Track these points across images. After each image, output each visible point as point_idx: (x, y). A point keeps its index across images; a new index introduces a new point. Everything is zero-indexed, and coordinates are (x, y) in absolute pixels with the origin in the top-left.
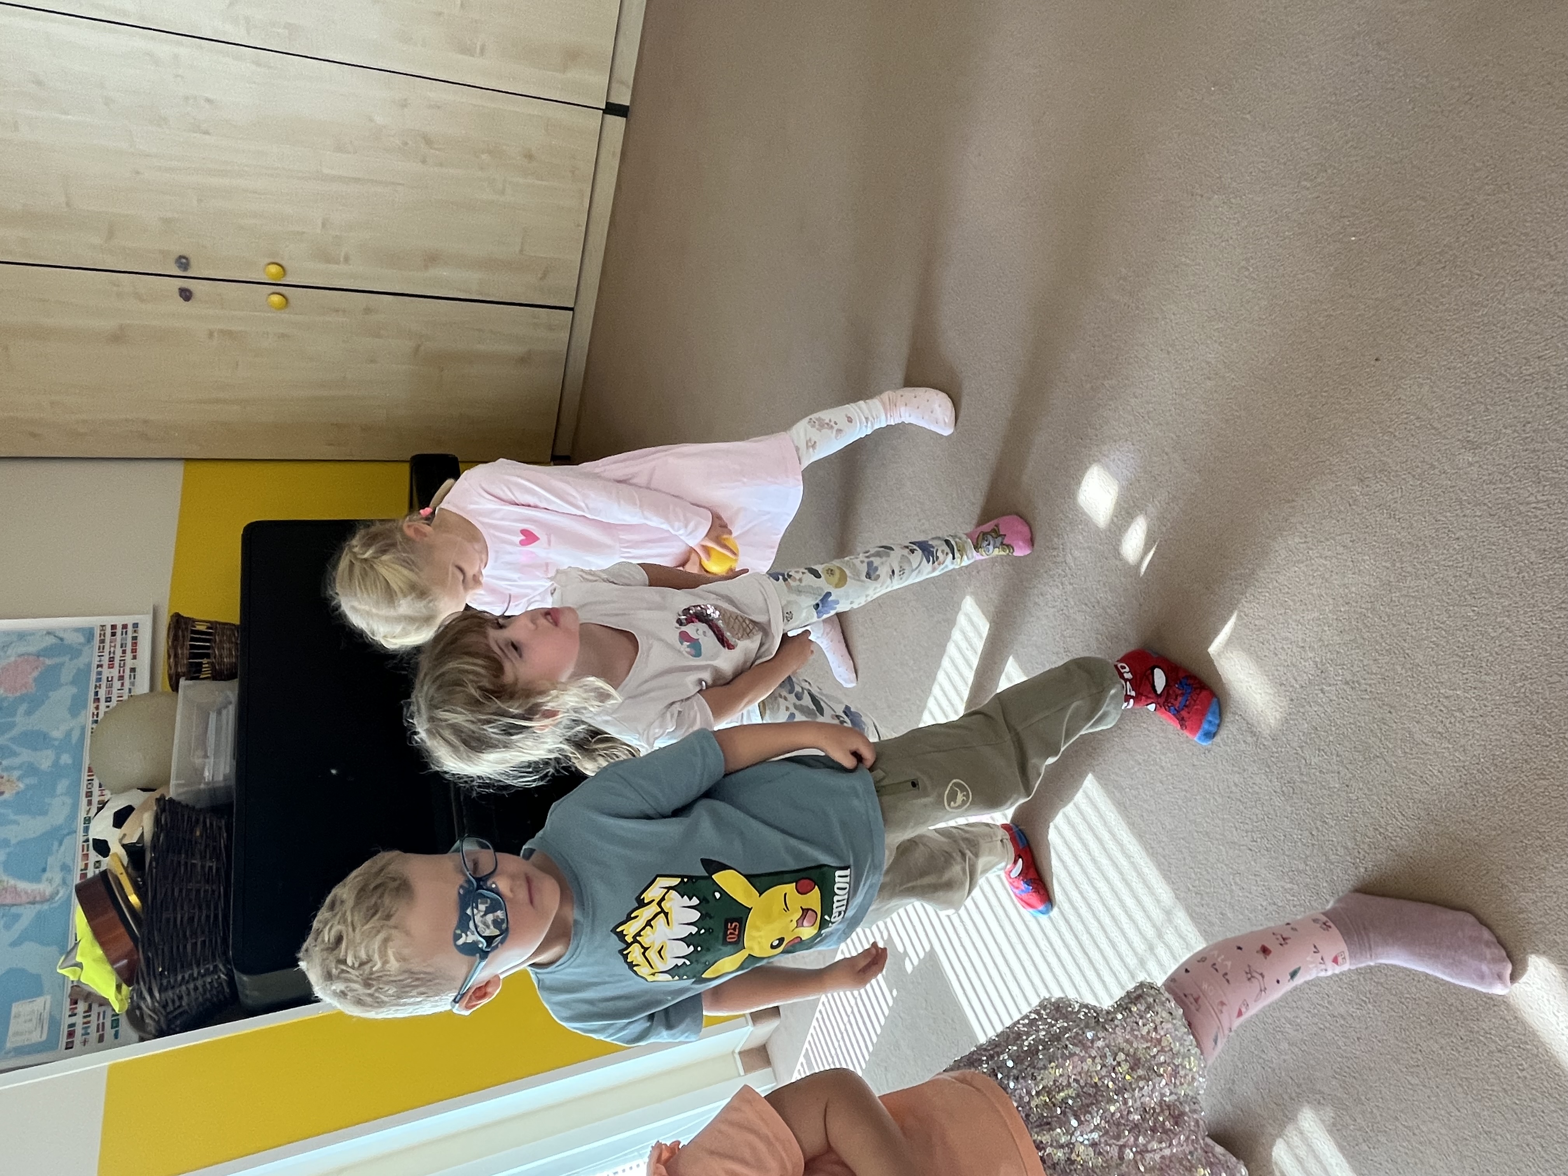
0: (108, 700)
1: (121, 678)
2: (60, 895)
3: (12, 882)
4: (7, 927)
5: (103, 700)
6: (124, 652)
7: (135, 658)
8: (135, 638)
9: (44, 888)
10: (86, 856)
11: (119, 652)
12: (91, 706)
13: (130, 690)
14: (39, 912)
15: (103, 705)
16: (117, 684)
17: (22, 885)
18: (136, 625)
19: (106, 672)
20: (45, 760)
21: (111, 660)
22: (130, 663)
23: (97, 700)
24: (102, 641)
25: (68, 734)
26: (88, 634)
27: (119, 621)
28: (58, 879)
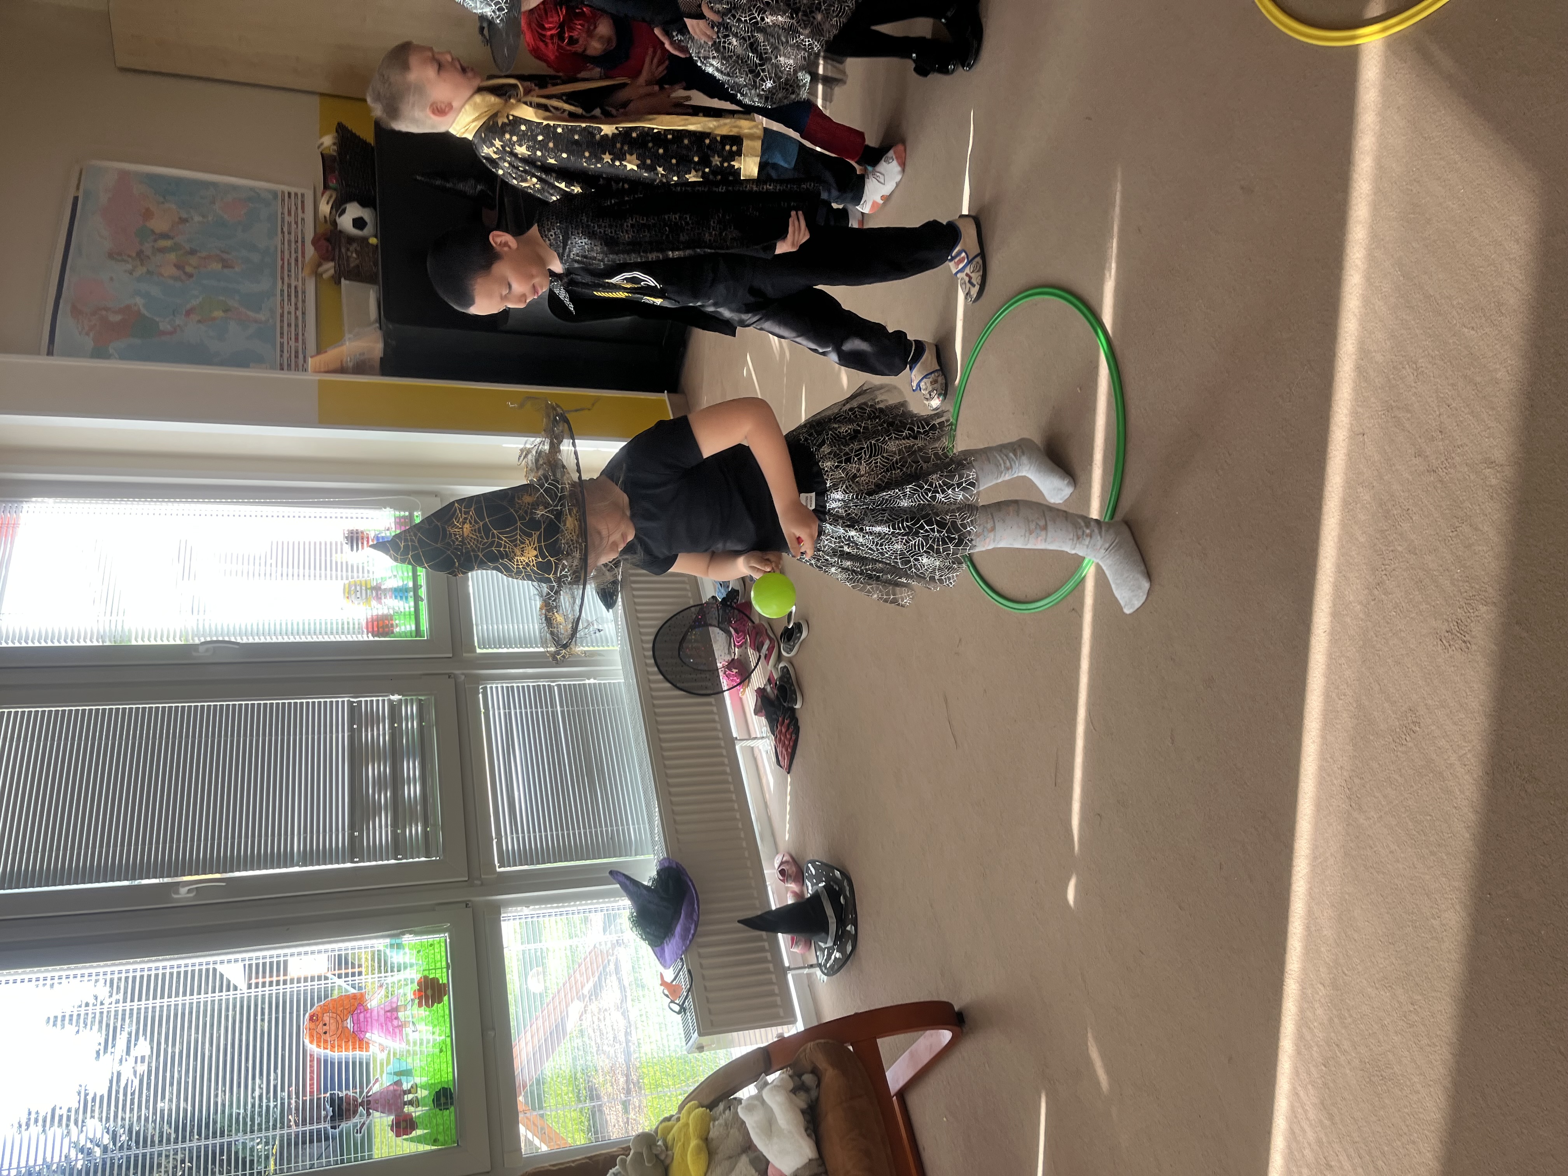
0: (289, 233)
1: (296, 223)
2: (271, 321)
3: (243, 310)
5: (286, 233)
6: (297, 208)
7: (303, 212)
8: (303, 202)
10: (282, 308)
11: (294, 208)
12: (280, 235)
13: (302, 230)
15: (286, 235)
16: (294, 226)
18: (303, 195)
19: (287, 218)
20: (255, 258)
21: (289, 212)
23: (283, 232)
24: (283, 200)
25: (268, 246)
26: (275, 194)
27: (293, 190)
28: (269, 315)
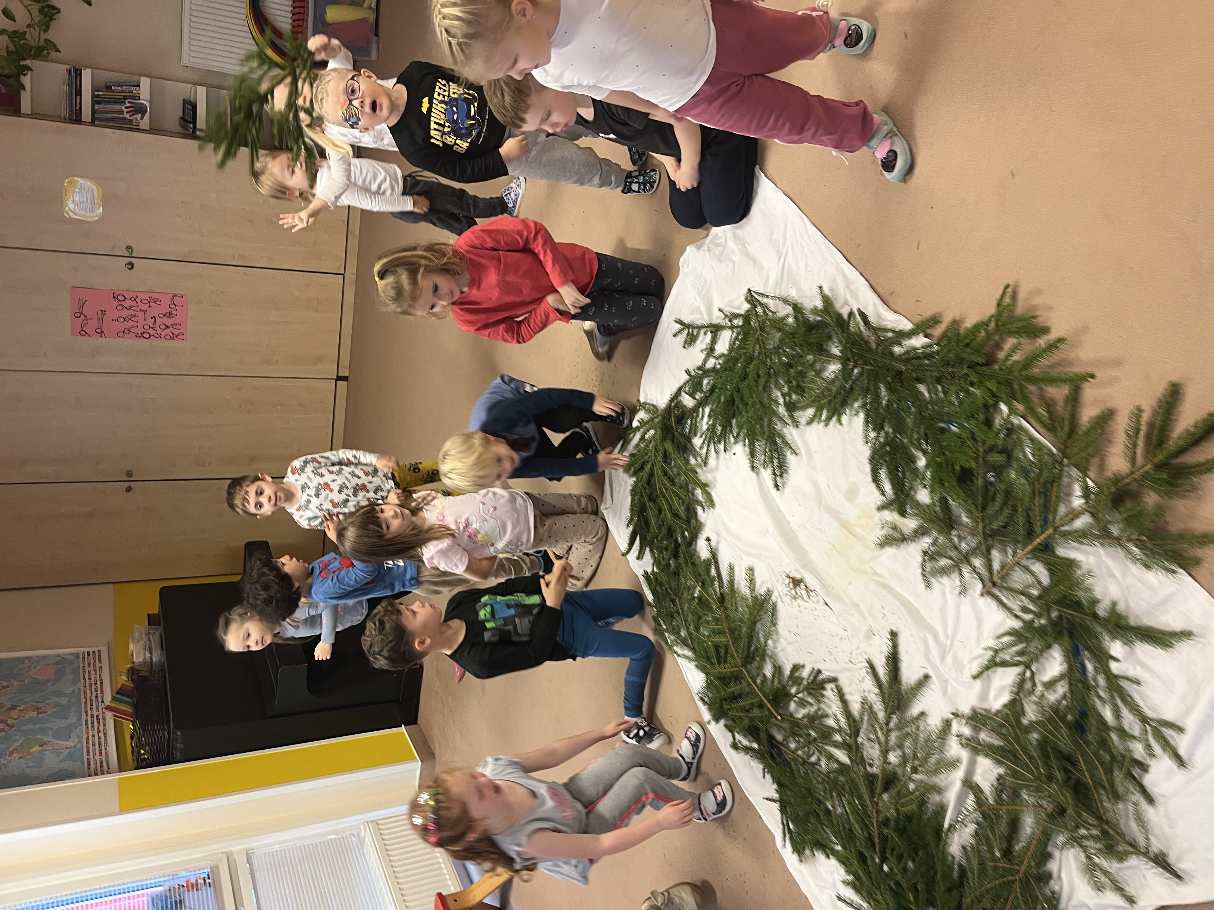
0: (90, 679)
2: (79, 745)
3: (56, 741)
4: (57, 756)
5: (87, 679)
6: (95, 661)
7: (100, 663)
8: (99, 656)
9: (71, 743)
10: (87, 733)
11: (92, 661)
12: (82, 681)
14: (70, 752)
15: (87, 681)
16: (93, 673)
17: (61, 742)
18: (99, 651)
19: (87, 669)
20: (64, 701)
21: (89, 665)
22: (98, 665)
23: (84, 678)
24: (84, 658)
25: (74, 691)
26: (77, 655)
27: (91, 650)
28: (76, 741)
